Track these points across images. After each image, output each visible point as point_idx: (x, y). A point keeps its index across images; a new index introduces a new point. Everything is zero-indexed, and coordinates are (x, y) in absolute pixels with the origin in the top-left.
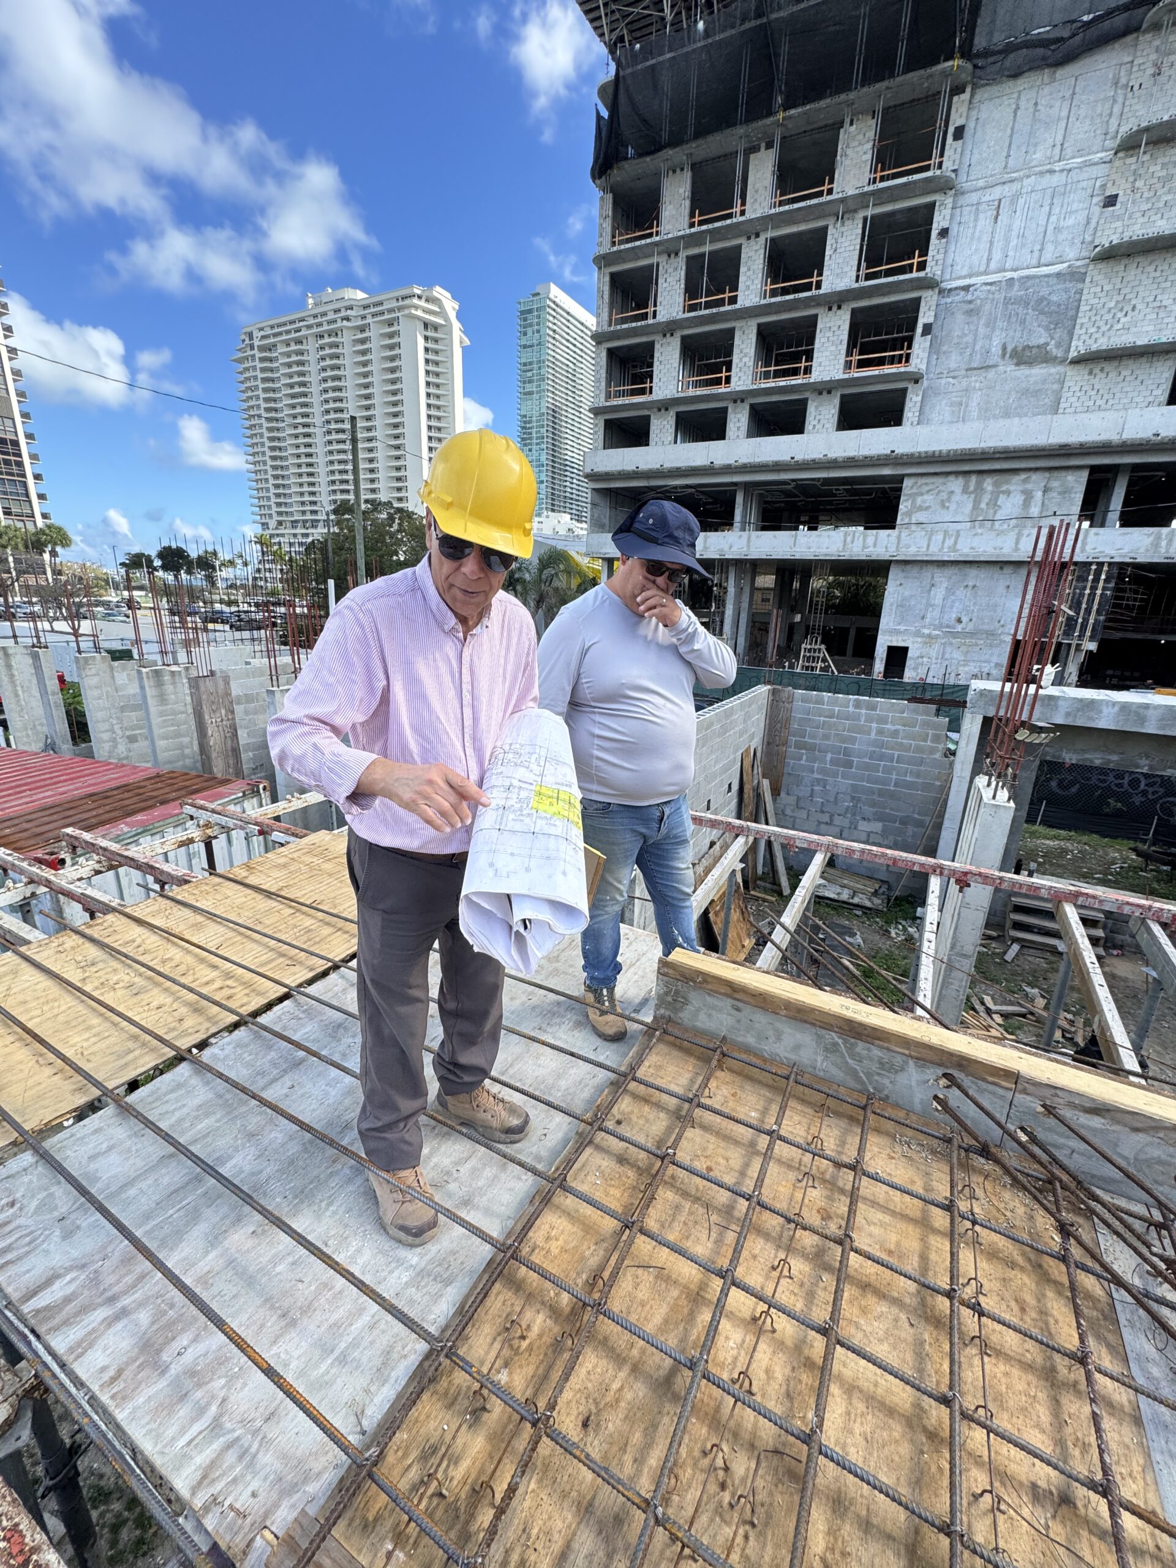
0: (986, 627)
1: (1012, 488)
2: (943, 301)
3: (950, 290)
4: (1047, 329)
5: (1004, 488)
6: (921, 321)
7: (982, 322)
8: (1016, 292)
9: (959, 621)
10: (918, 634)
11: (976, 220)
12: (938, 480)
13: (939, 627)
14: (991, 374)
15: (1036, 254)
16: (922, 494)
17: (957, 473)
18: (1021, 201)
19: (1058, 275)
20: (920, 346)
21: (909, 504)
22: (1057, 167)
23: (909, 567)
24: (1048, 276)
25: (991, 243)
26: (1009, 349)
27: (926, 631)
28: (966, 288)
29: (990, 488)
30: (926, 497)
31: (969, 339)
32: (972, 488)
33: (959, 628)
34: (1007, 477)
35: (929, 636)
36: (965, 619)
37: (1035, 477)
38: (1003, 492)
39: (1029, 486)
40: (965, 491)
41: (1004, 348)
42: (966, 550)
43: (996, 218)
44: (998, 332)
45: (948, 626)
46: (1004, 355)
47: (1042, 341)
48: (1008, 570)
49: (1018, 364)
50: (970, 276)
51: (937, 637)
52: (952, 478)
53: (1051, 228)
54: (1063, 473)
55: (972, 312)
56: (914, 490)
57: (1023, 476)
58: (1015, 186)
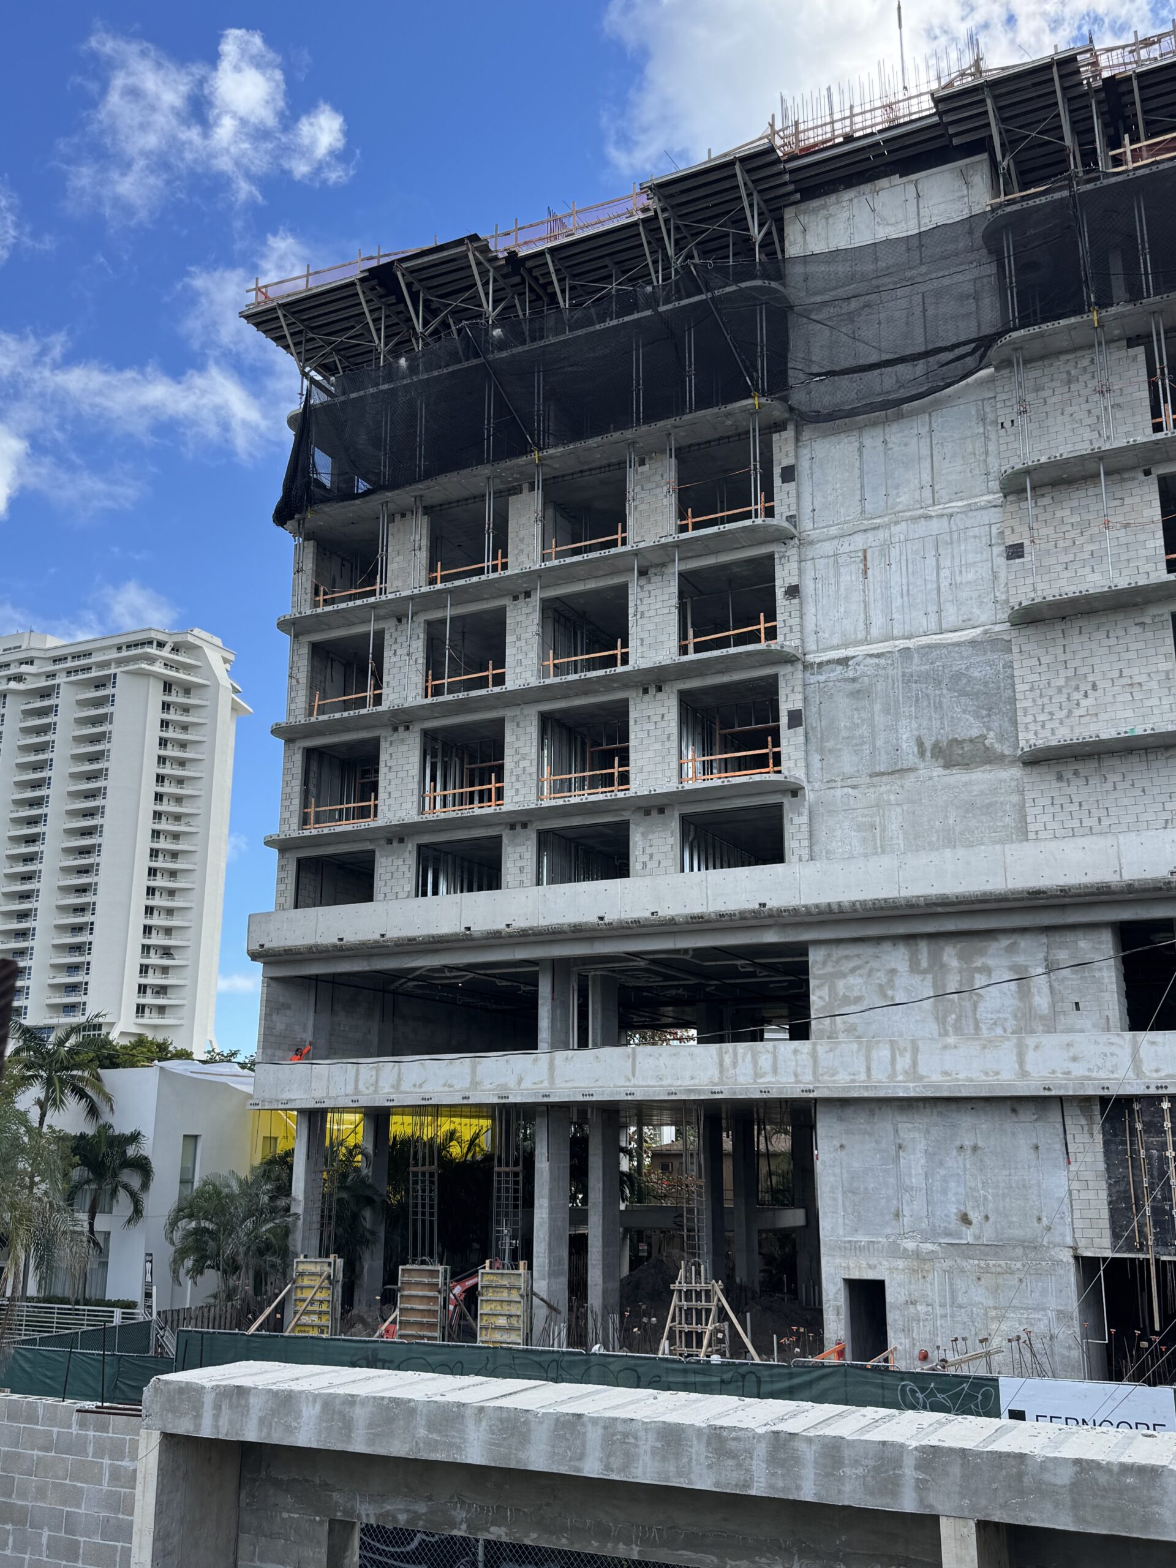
0: (1017, 1233)
1: (991, 962)
2: (813, 679)
3: (820, 665)
4: (977, 716)
5: (978, 963)
6: (784, 707)
7: (878, 707)
8: (917, 666)
9: (965, 1220)
10: (895, 1251)
11: (837, 574)
12: (866, 951)
13: (930, 1235)
14: (910, 780)
15: (933, 617)
16: (843, 975)
17: (895, 939)
18: (894, 552)
19: (973, 643)
20: (790, 742)
21: (825, 992)
22: (933, 511)
23: (849, 1111)
24: (958, 644)
25: (866, 604)
26: (928, 745)
27: (910, 1245)
28: (844, 662)
29: (954, 963)
30: (851, 980)
31: (864, 730)
32: (924, 964)
33: (969, 1236)
34: (978, 944)
35: (917, 1255)
36: (974, 1216)
37: (1025, 942)
38: (979, 970)
39: (1020, 959)
40: (914, 968)
41: (920, 744)
42: (936, 1078)
43: (865, 572)
44: (904, 722)
45: (948, 1234)
46: (922, 753)
47: (974, 733)
48: (1027, 1115)
49: (947, 766)
50: (846, 646)
51: (931, 1257)
52: (887, 946)
53: (944, 584)
54: (1069, 937)
55: (860, 693)
56: (829, 969)
57: (1005, 942)
58: (882, 534)
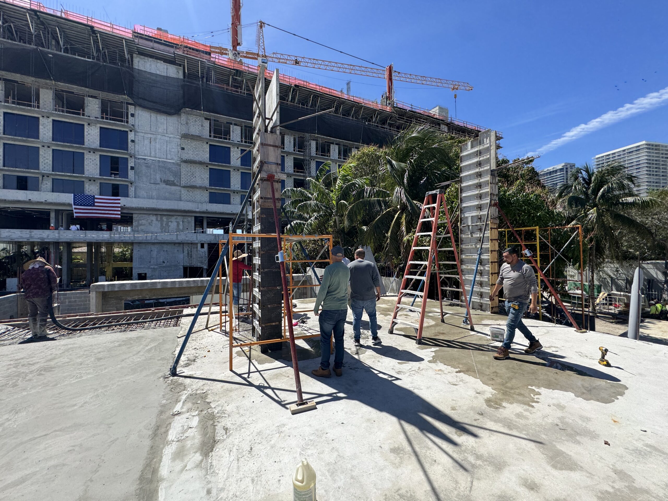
0: (173, 264)
1: (172, 220)
2: (137, 161)
3: (139, 158)
4: (173, 177)
5: (170, 220)
6: (130, 165)
7: (152, 170)
8: (161, 164)
9: (164, 262)
10: (149, 268)
11: (144, 141)
12: (146, 216)
13: (157, 265)
14: (158, 186)
15: (165, 156)
16: (141, 220)
17: (153, 215)
18: (158, 140)
19: (173, 163)
20: (131, 174)
21: (137, 223)
22: (166, 135)
23: (141, 244)
24: (170, 162)
25: (150, 149)
26: (163, 180)
27: (152, 267)
28: (145, 159)
29: (165, 220)
30: (143, 221)
31: (149, 174)
32: (159, 219)
33: (164, 265)
34: (170, 217)
35: (154, 268)
36: (166, 262)
37: (179, 218)
38: (170, 221)
39: (178, 220)
40: (157, 220)
41: (161, 179)
42: (160, 239)
43: (150, 142)
44: (158, 174)
45: (160, 264)
46: (161, 181)
47: (172, 180)
48: (177, 245)
49: (166, 185)
50: (145, 156)
51: (157, 269)
52: (151, 216)
53: (168, 150)
54: (187, 217)
55: (148, 167)
56: (138, 219)
57: (175, 217)
58: (154, 136)
